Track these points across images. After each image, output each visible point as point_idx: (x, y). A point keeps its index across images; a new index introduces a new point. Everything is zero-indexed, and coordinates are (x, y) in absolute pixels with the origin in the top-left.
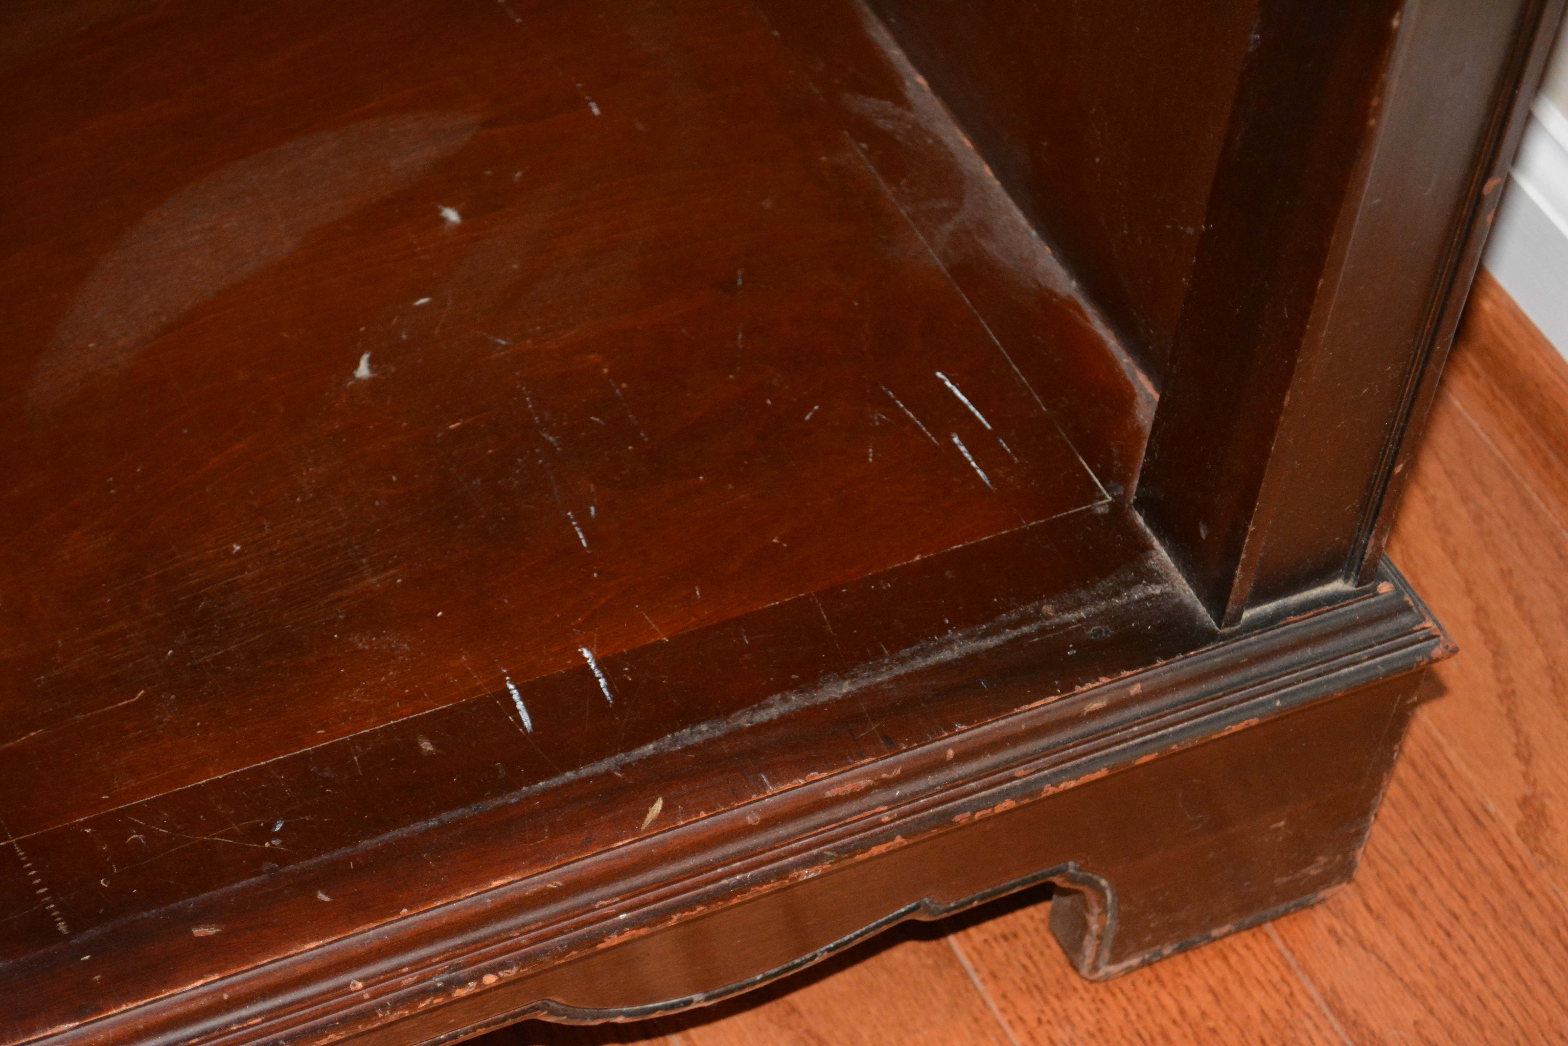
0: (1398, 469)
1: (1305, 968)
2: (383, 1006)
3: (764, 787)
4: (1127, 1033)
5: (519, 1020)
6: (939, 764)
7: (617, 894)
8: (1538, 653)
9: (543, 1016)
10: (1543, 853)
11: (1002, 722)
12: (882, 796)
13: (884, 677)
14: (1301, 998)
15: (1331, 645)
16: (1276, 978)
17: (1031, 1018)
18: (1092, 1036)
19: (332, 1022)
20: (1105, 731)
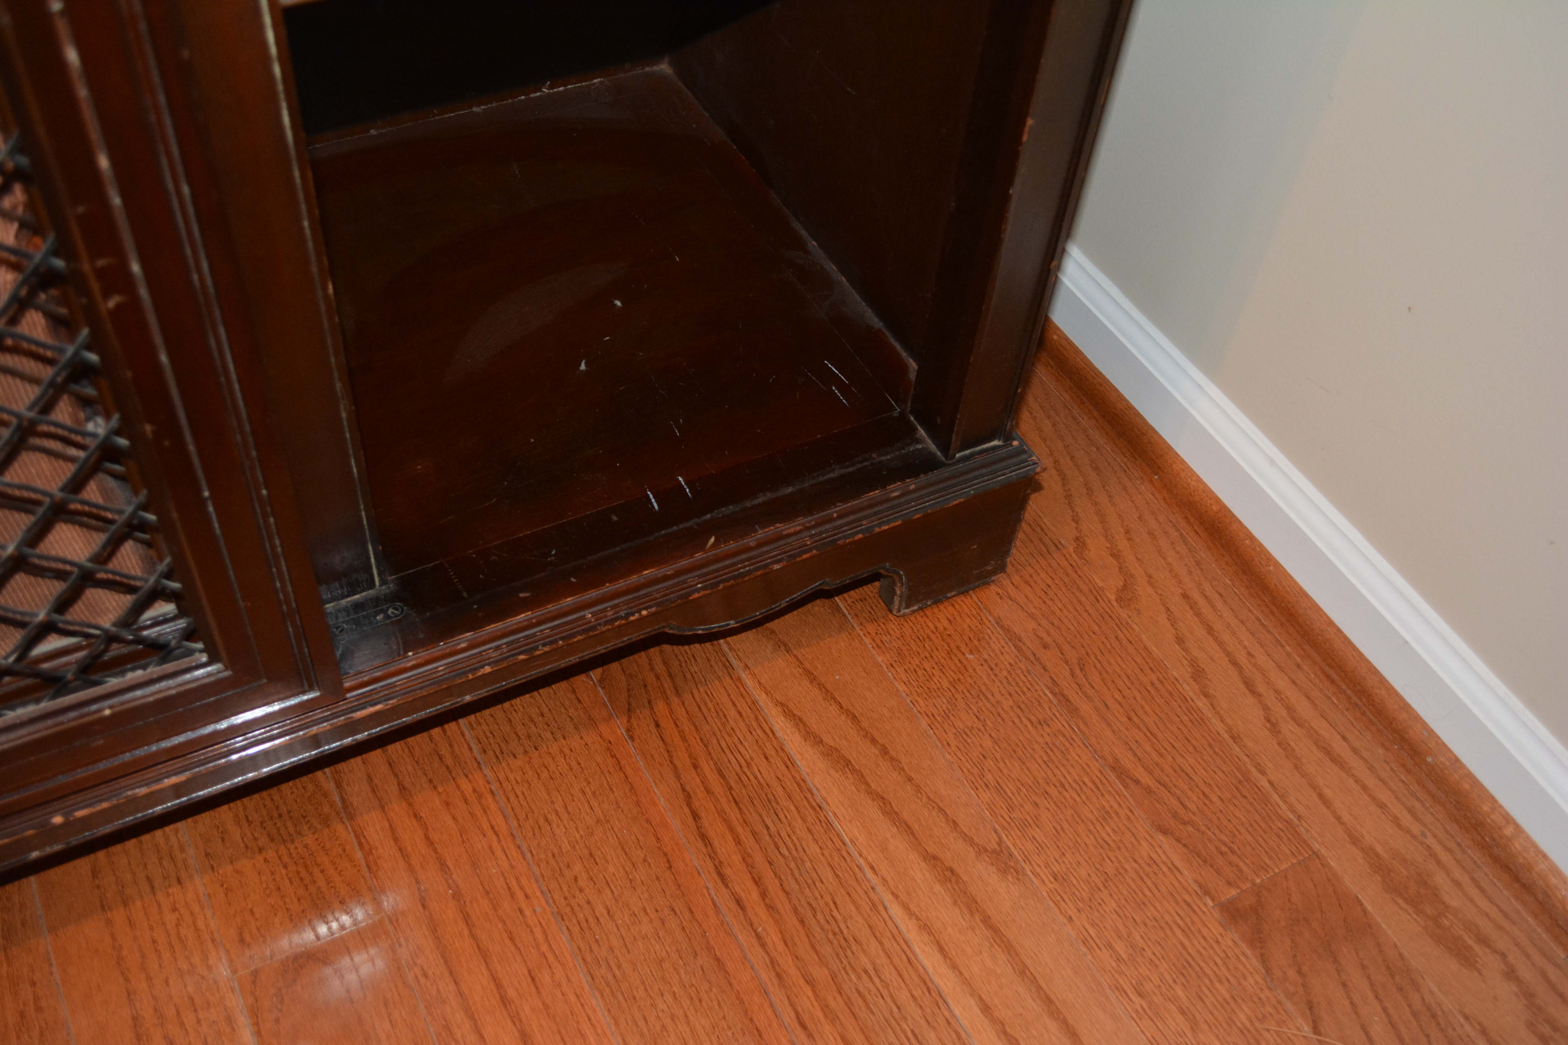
0: (1019, 391)
1: (987, 609)
2: (600, 625)
3: (757, 531)
4: (913, 637)
5: (658, 631)
6: (831, 520)
7: (696, 576)
8: (1081, 479)
9: (667, 630)
10: (1085, 559)
11: (856, 502)
12: (806, 534)
13: (806, 485)
14: (985, 620)
15: (994, 467)
16: (975, 613)
17: (873, 634)
18: (899, 639)
19: (579, 631)
20: (899, 505)
